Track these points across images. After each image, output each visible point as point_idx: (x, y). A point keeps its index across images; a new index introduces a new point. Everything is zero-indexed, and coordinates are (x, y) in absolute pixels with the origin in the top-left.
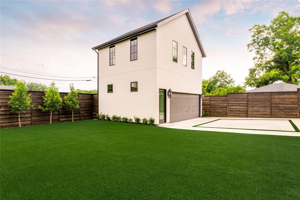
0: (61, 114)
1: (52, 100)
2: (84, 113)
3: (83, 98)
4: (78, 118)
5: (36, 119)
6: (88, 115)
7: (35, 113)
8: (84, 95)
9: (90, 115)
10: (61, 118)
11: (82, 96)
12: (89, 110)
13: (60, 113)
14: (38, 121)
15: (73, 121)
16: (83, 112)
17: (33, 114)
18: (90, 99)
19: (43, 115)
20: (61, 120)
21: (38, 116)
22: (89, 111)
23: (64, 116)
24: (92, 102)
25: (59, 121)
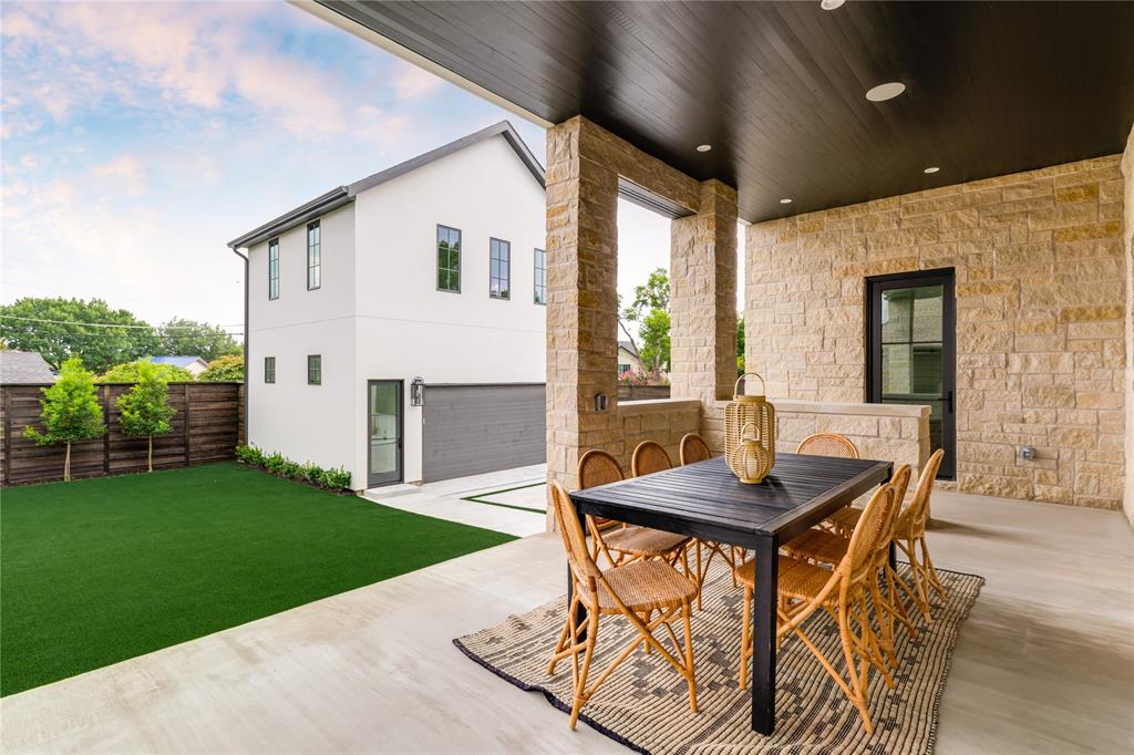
0: (114, 450)
1: (65, 412)
2: (203, 443)
3: (199, 398)
4: (183, 458)
5: (22, 465)
6: (221, 449)
7: (19, 449)
8: (201, 388)
9: (226, 448)
10: (115, 460)
11: (195, 389)
12: (225, 433)
13: (111, 445)
14: (29, 471)
15: (151, 470)
16: (201, 440)
17: (13, 453)
18: (230, 399)
19: (48, 455)
20: (113, 466)
21: (30, 458)
22: (222, 437)
23: (128, 453)
24: (236, 409)
25: (106, 469)
